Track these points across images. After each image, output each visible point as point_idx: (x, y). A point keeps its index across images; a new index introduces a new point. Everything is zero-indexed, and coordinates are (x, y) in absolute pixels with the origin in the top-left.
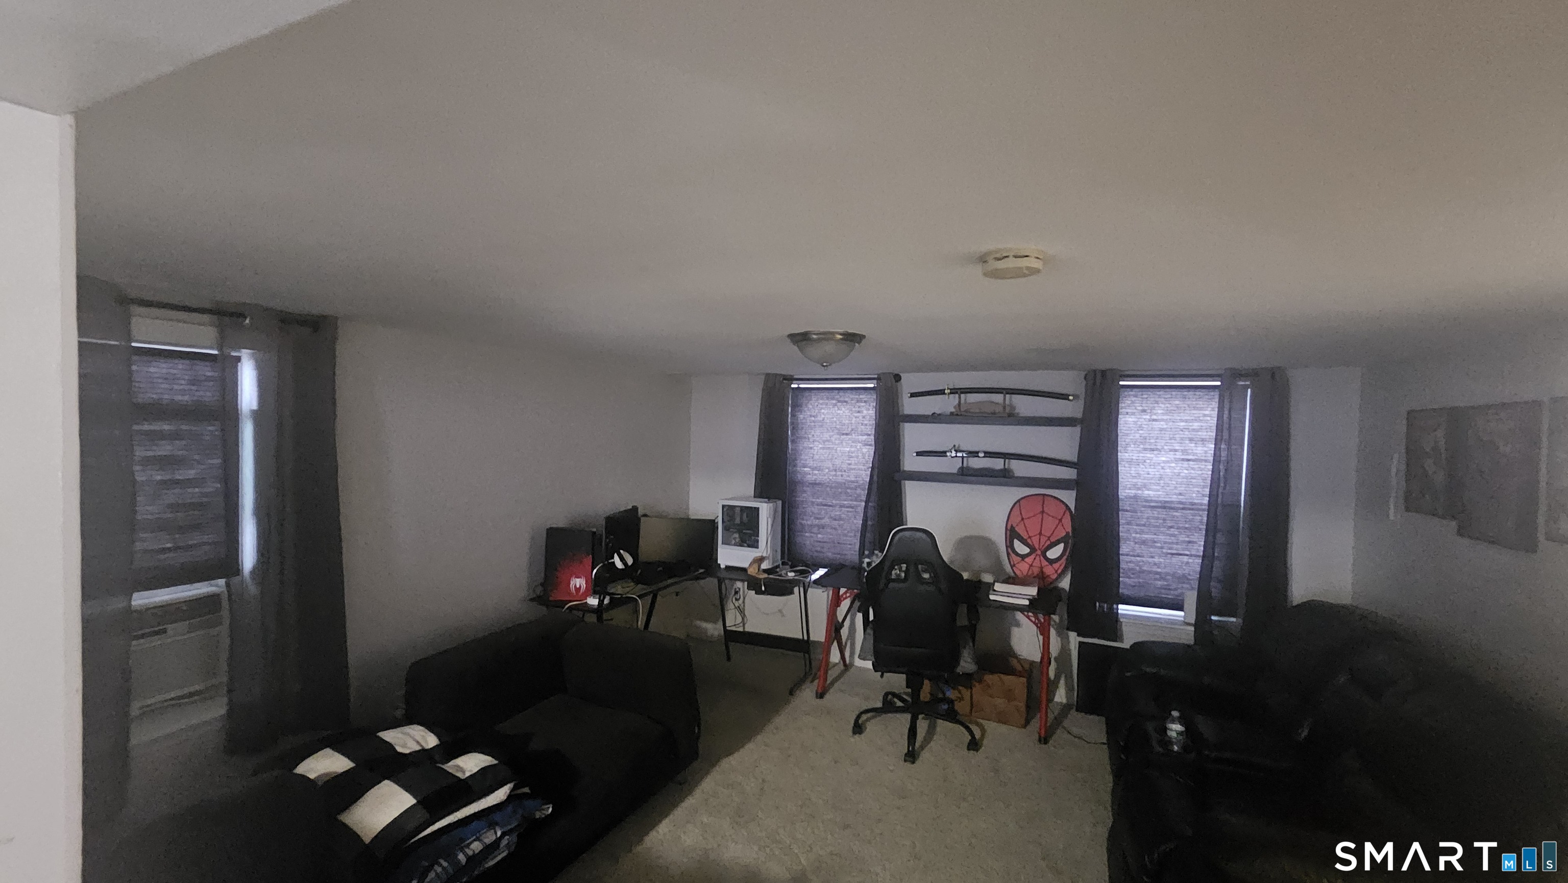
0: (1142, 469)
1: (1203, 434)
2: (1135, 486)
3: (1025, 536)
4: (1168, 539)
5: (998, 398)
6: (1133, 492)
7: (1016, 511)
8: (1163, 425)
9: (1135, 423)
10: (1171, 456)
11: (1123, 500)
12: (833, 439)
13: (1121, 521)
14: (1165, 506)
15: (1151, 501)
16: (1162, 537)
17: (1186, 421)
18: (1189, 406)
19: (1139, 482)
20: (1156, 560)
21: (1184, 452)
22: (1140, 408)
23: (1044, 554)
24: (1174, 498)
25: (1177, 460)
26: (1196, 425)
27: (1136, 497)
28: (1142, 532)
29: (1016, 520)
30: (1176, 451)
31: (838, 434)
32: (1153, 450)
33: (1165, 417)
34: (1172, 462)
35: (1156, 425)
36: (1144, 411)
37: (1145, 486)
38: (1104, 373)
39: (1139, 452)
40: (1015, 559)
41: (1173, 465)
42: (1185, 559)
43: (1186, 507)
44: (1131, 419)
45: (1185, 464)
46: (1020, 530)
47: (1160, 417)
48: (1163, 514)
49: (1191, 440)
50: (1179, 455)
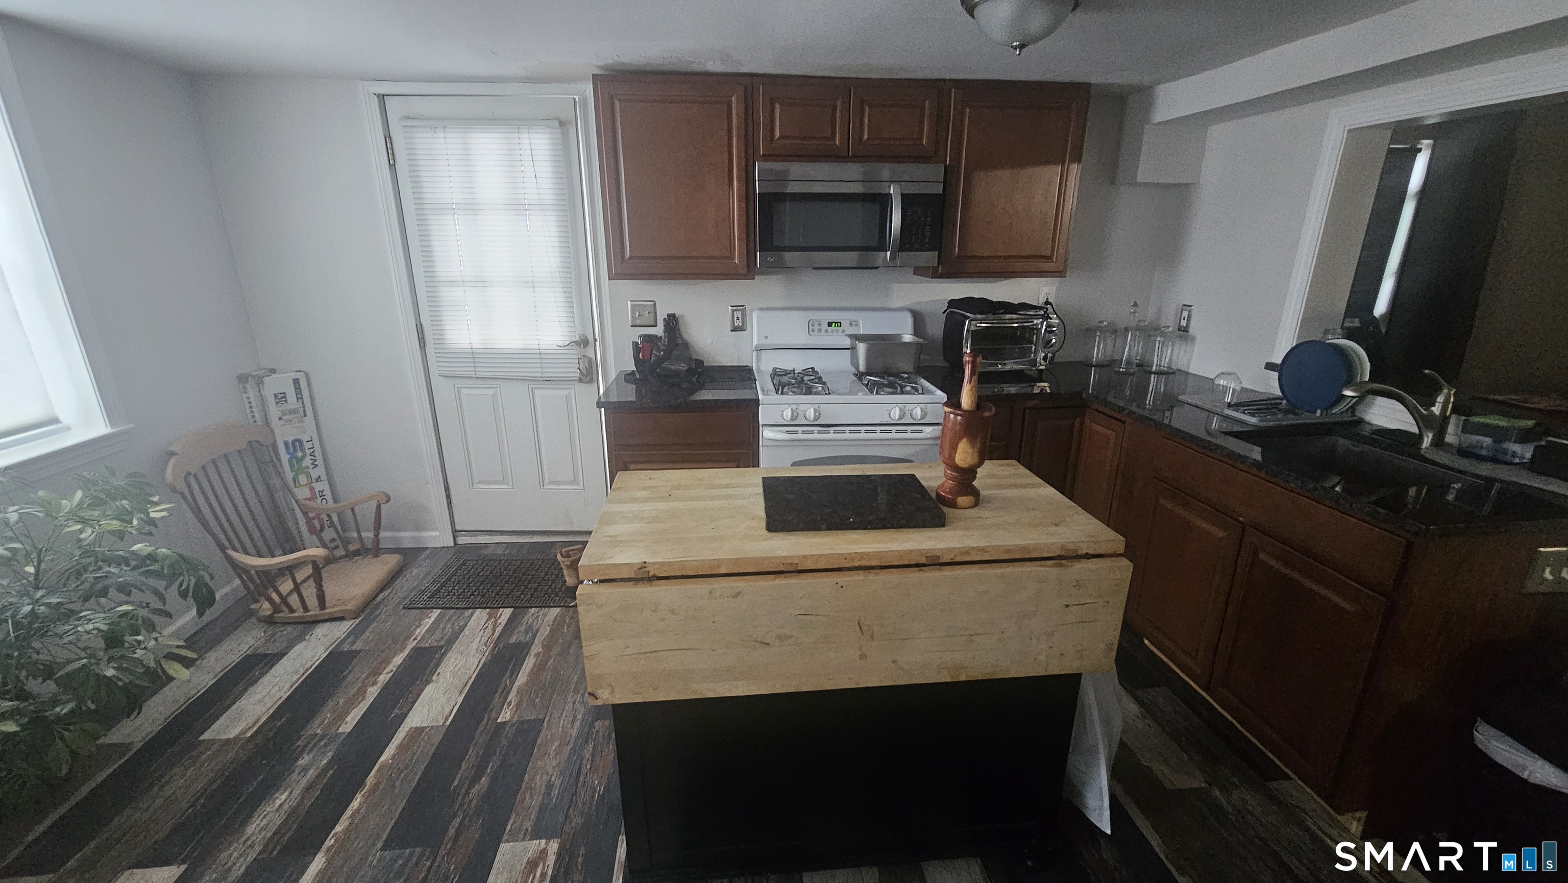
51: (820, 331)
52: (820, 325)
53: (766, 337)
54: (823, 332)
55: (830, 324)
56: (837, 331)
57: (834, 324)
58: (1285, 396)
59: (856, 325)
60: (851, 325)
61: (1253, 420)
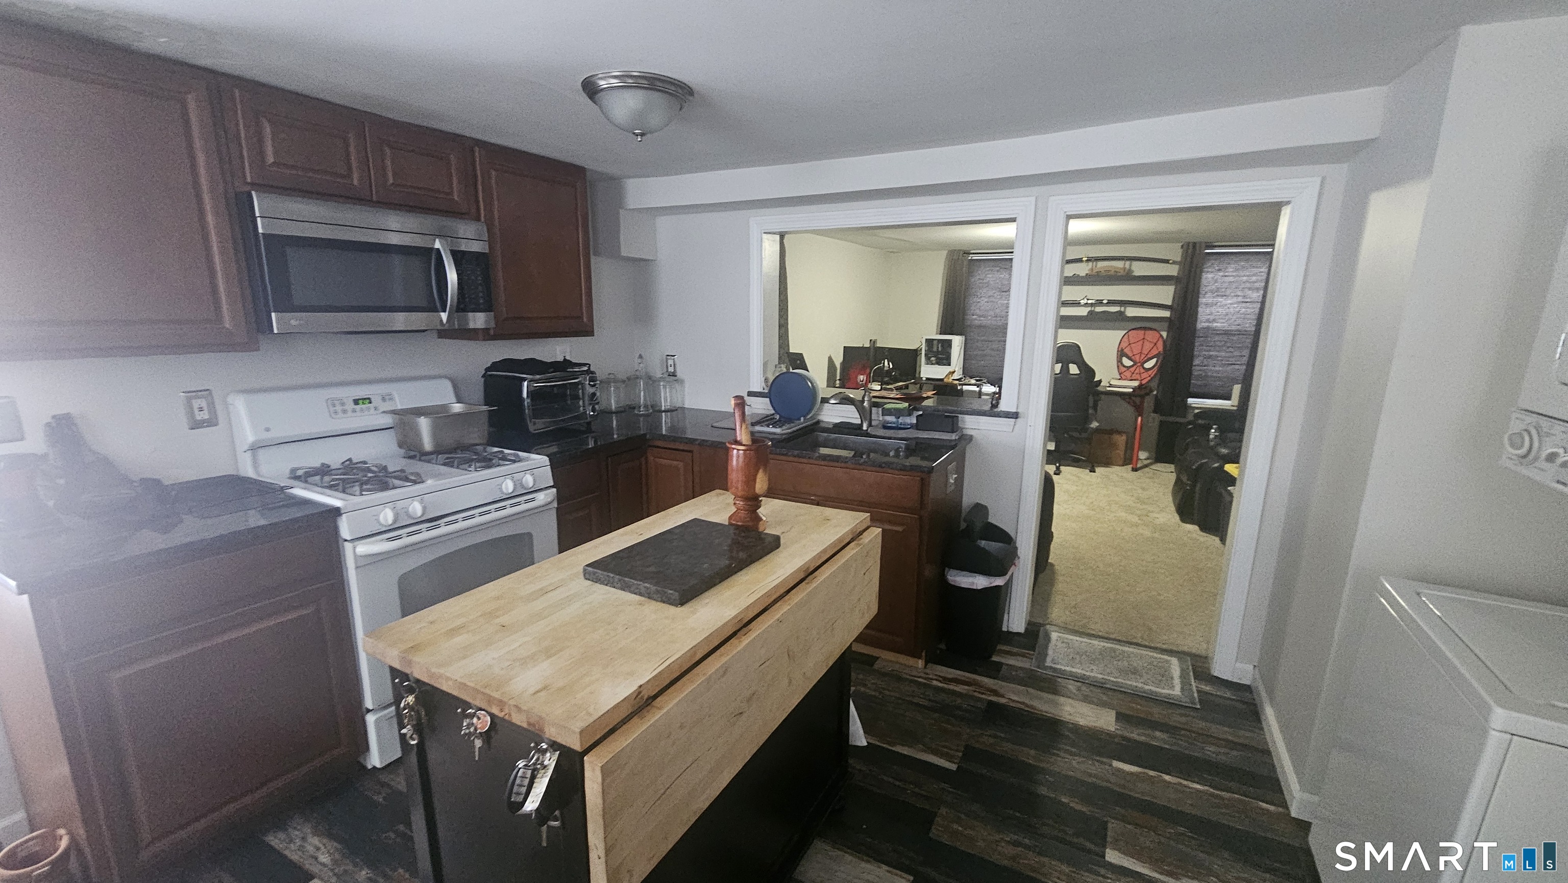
0: (1214, 309)
1: (1257, 285)
2: (1208, 321)
3: (1130, 354)
4: (1228, 355)
5: (1119, 264)
6: (1207, 324)
7: (1125, 339)
8: (1231, 279)
9: (1213, 278)
10: (1235, 300)
11: (1199, 330)
12: (995, 295)
13: (1196, 344)
14: (1227, 333)
15: (1217, 330)
16: (1223, 354)
17: (1248, 276)
18: (1250, 266)
19: (1211, 317)
20: (1217, 369)
21: (1244, 297)
22: (1217, 268)
23: (1142, 365)
24: (1234, 328)
25: (1239, 302)
26: (1254, 278)
27: (1208, 328)
28: (1210, 351)
29: (1124, 345)
30: (1239, 296)
31: (999, 291)
32: (1223, 296)
33: (1234, 274)
34: (1235, 303)
35: (1227, 279)
36: (1219, 270)
37: (1214, 320)
38: (1195, 244)
39: (1214, 297)
40: (1123, 369)
41: (1235, 306)
42: (1237, 367)
43: (1240, 333)
44: (1210, 276)
45: (1244, 305)
46: (1127, 351)
47: (1230, 274)
48: (1225, 338)
49: (1250, 289)
50: (1240, 299)
51: (345, 411)
52: (343, 404)
53: (268, 430)
54: (350, 414)
55: (356, 402)
56: (369, 409)
57: (361, 402)
58: (777, 412)
59: (390, 399)
60: (384, 399)
61: (778, 430)
